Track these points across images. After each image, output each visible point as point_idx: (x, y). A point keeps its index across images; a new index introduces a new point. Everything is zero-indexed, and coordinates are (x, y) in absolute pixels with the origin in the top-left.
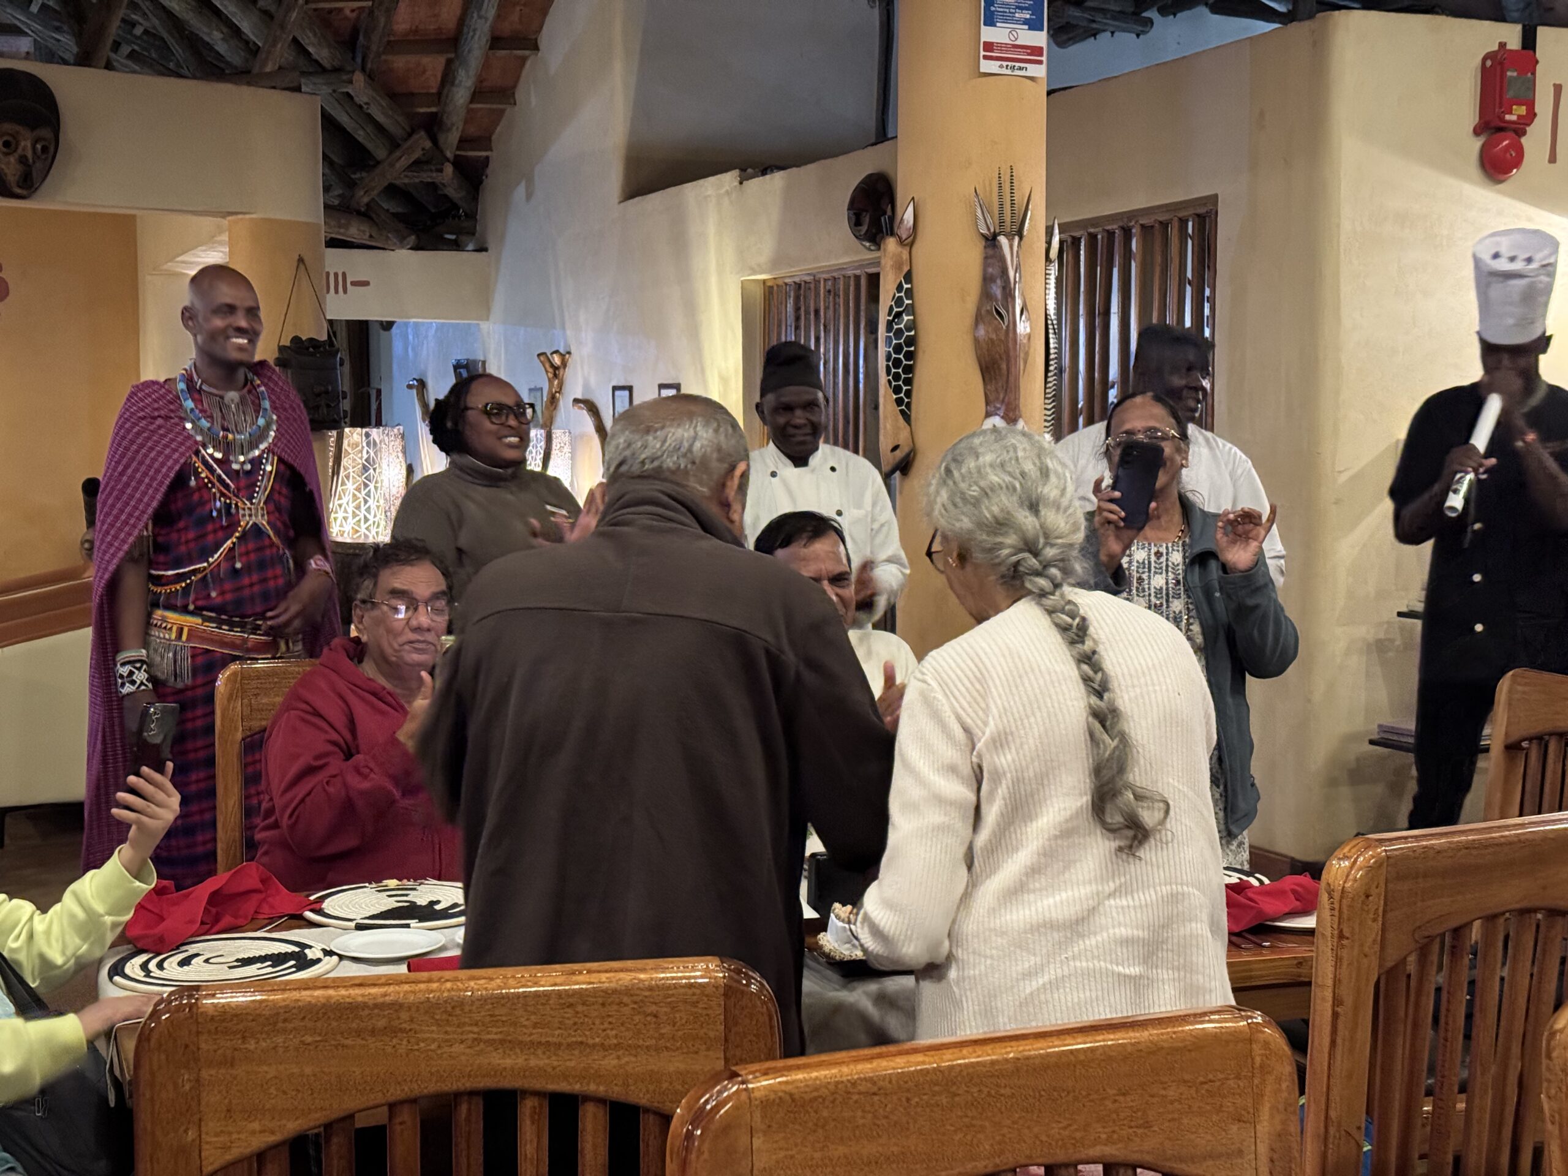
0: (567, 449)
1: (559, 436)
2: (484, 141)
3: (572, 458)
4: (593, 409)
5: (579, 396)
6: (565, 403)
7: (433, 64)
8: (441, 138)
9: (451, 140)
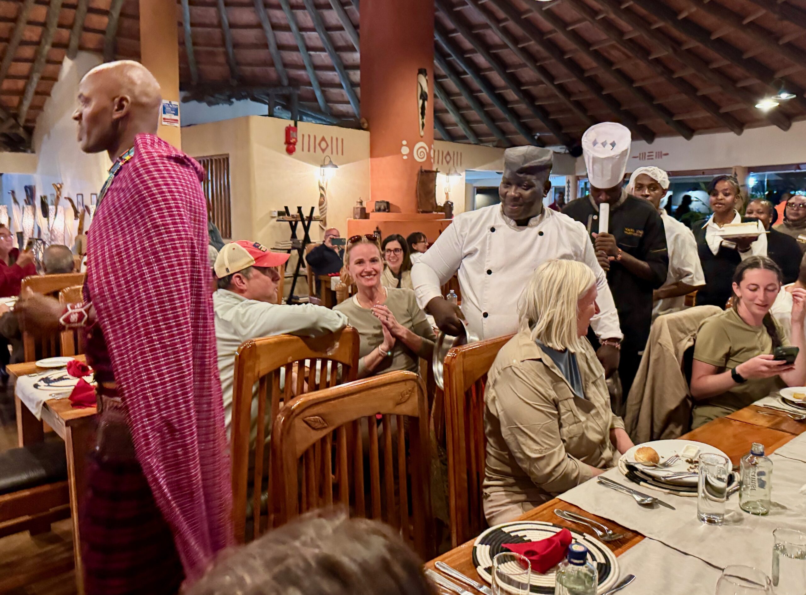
0: (62, 212)
1: (59, 207)
2: (34, 121)
3: (65, 214)
4: (71, 200)
5: (66, 196)
6: (62, 199)
7: (15, 100)
8: (19, 120)
9: (22, 121)
